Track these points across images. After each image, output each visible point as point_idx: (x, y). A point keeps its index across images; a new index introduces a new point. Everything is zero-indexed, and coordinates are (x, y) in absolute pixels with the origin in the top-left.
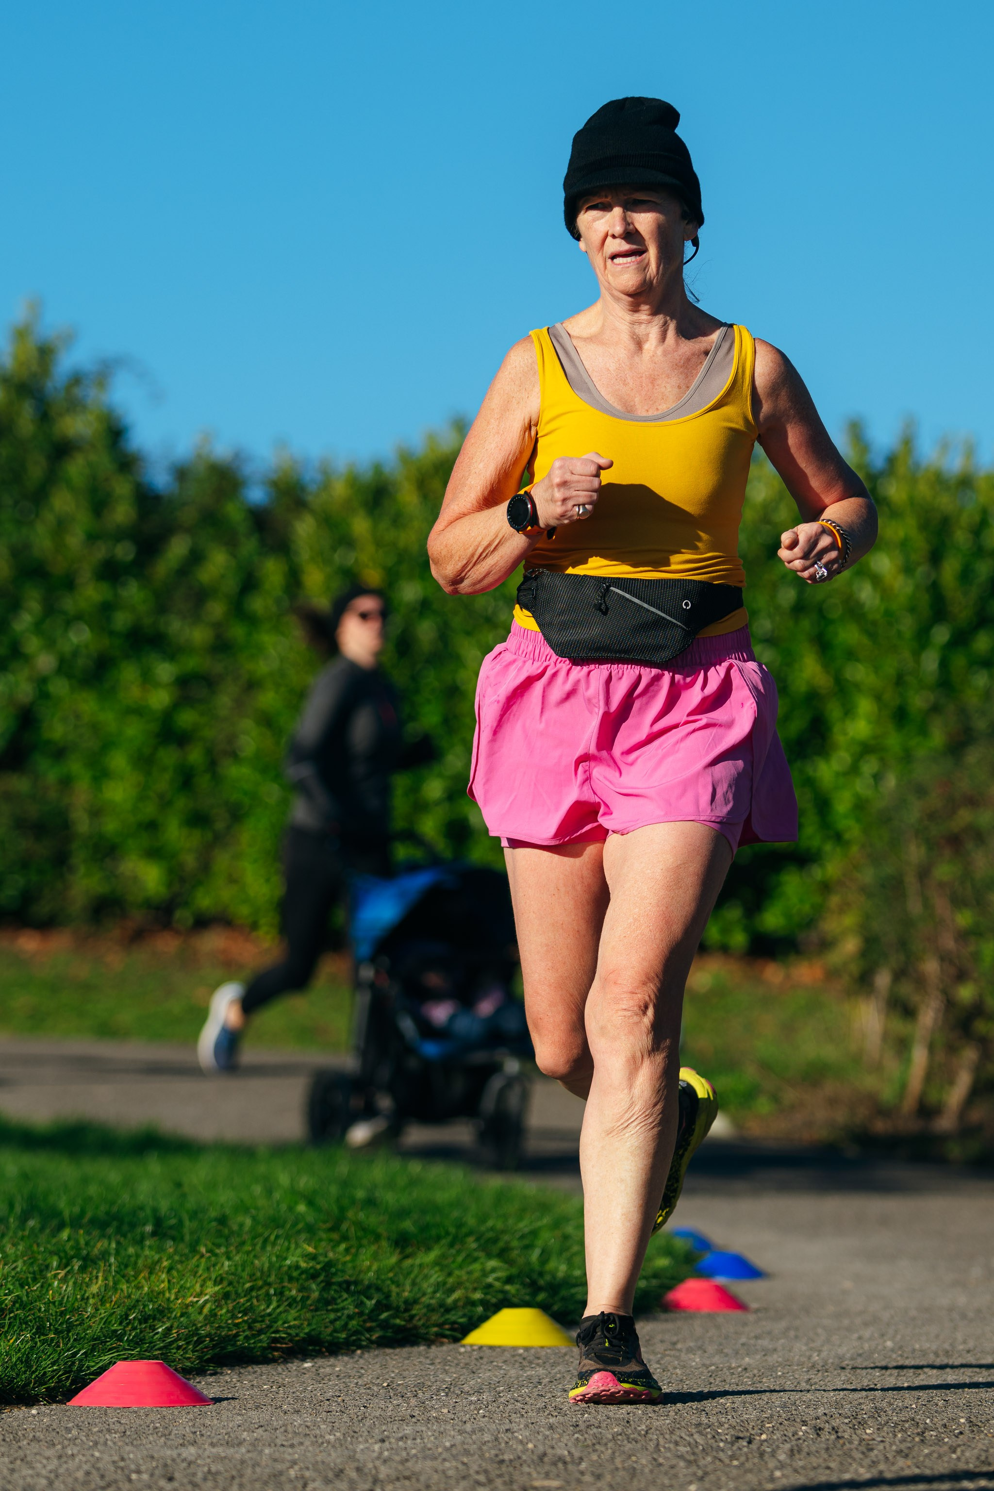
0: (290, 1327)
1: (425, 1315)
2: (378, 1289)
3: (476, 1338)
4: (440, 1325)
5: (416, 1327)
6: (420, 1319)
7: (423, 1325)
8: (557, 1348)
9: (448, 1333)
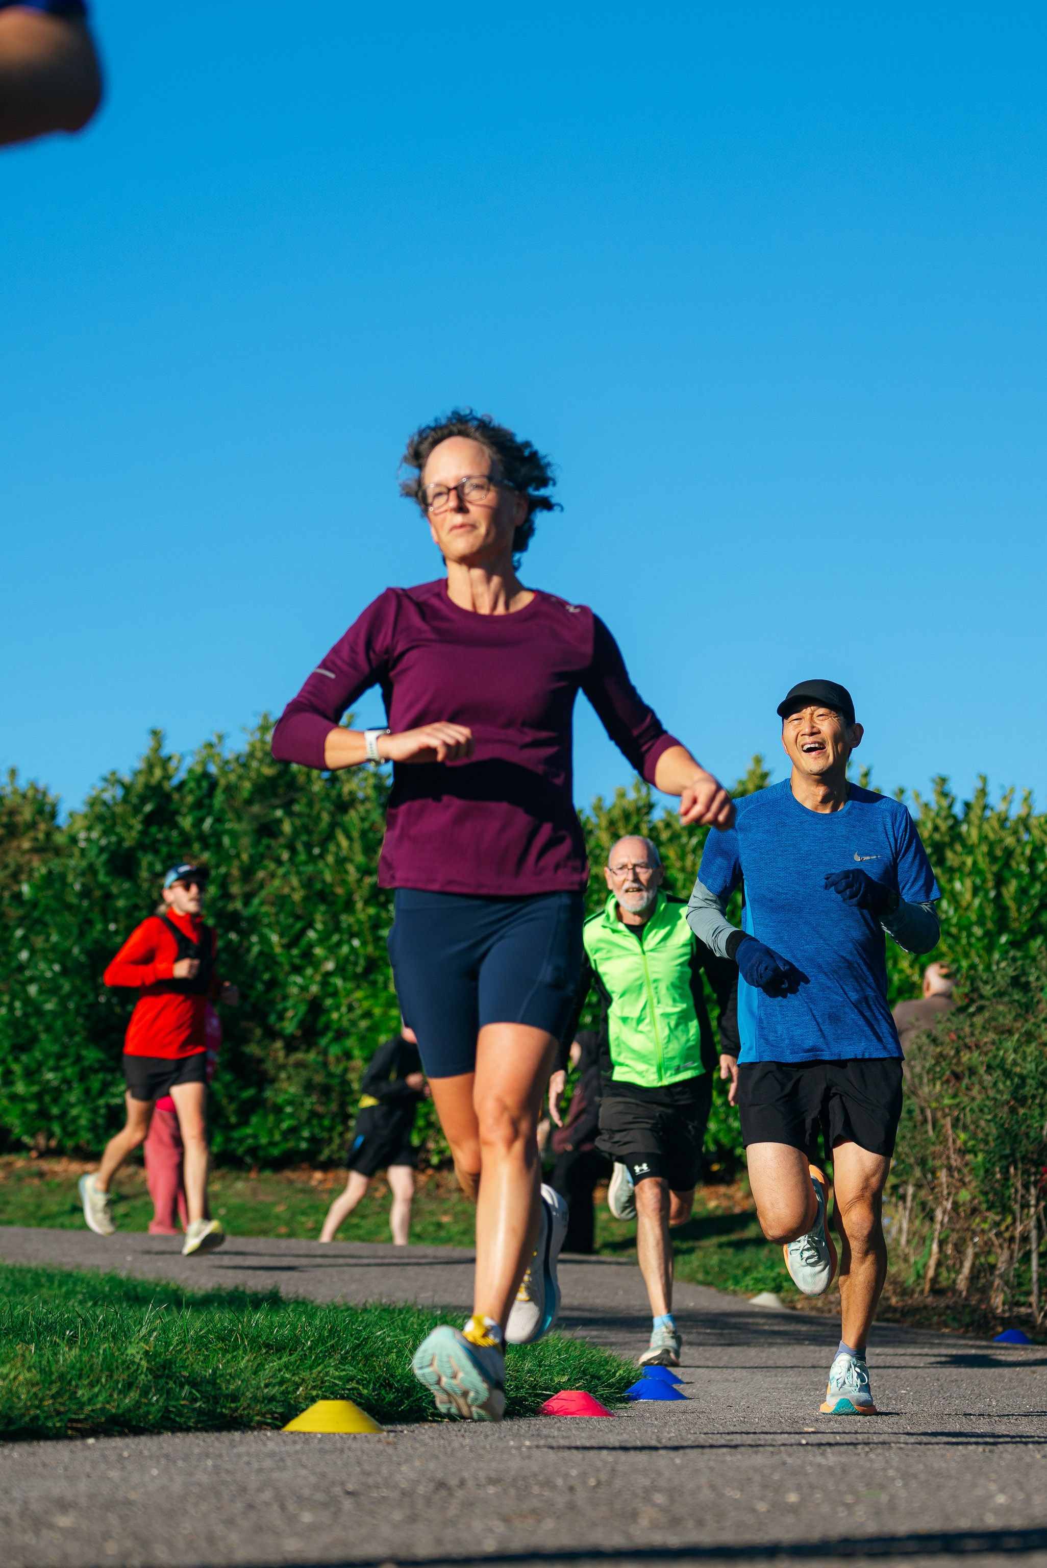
0: (93, 1411)
1: (249, 1405)
2: (212, 1382)
3: (294, 1426)
4: (263, 1415)
5: (241, 1416)
6: (244, 1409)
7: (249, 1414)
8: (359, 1434)
9: (269, 1421)
